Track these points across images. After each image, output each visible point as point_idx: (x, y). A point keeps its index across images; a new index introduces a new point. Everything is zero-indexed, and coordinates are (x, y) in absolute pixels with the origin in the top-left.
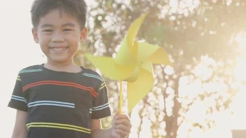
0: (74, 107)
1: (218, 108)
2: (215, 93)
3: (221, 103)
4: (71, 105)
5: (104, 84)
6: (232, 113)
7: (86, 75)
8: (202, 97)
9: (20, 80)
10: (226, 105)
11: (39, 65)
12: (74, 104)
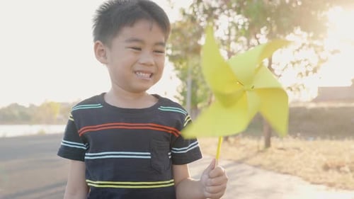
0: (150, 157)
1: (307, 73)
2: (305, 60)
3: (310, 69)
4: (146, 155)
5: (189, 118)
6: (320, 78)
7: (162, 109)
8: (293, 64)
9: (72, 120)
10: (315, 71)
11: (97, 96)
12: (149, 154)
